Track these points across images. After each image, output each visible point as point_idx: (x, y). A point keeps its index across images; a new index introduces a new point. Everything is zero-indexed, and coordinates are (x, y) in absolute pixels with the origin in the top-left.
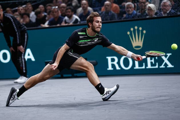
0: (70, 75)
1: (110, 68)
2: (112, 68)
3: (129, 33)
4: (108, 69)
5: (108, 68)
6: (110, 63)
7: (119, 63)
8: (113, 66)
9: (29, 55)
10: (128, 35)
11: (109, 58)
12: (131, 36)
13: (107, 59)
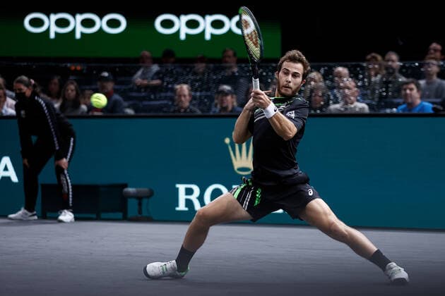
0: (94, 216)
1: (182, 206)
2: (186, 206)
3: (227, 141)
4: (177, 209)
5: (178, 206)
6: (182, 197)
7: (201, 199)
8: (189, 203)
9: (6, 169)
10: (226, 145)
11: (182, 188)
12: (232, 147)
13: (178, 189)
